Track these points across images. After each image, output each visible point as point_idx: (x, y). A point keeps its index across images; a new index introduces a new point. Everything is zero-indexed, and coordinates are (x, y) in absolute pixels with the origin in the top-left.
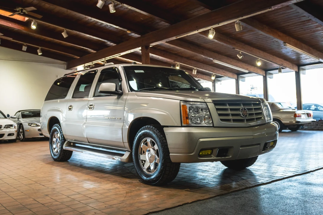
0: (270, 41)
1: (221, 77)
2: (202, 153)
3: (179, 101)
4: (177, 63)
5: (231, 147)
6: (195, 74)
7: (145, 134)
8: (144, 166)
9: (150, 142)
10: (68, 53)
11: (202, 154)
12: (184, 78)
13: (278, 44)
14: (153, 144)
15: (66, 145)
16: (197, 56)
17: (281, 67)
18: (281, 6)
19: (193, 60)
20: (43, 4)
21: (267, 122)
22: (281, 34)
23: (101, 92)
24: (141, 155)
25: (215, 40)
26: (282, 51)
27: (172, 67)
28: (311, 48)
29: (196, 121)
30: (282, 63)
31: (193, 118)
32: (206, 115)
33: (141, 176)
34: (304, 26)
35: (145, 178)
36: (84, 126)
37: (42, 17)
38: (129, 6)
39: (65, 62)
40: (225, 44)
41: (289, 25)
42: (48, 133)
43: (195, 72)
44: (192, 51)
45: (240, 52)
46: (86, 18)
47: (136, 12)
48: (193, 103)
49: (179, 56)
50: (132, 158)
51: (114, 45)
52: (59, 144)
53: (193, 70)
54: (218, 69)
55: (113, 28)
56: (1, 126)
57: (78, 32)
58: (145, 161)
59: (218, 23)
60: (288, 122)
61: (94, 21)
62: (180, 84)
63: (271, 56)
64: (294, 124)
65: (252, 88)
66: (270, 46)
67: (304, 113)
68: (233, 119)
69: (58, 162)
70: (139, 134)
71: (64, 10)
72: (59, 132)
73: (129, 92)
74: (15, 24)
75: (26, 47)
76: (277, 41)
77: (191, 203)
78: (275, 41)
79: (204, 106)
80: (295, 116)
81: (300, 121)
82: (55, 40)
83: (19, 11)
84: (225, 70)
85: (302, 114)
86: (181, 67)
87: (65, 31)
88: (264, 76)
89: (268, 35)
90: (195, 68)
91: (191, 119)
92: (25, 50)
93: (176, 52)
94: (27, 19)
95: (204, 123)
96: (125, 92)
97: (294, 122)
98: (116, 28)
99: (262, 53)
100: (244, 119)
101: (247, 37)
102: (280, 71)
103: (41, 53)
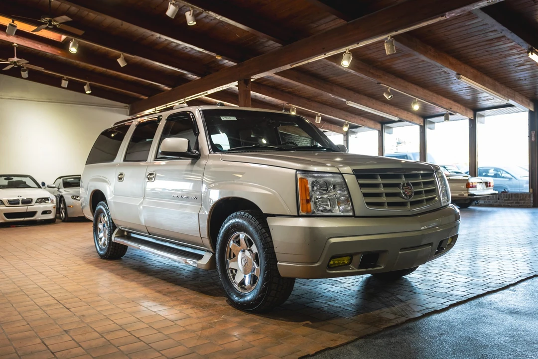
0: (435, 72)
1: (356, 127)
2: (334, 262)
3: (295, 171)
4: (292, 107)
5: (385, 251)
6: (320, 122)
7: (236, 227)
8: (234, 278)
9: (245, 240)
10: (131, 91)
11: (334, 264)
12: (302, 129)
13: (447, 77)
14: (249, 243)
15: (116, 236)
16: (322, 95)
17: (449, 112)
18: (462, 11)
19: (316, 101)
20: (87, 13)
21: (443, 205)
22: (454, 61)
23: (164, 153)
24: (230, 259)
25: (350, 70)
26: (451, 88)
27: (283, 111)
28: (497, 83)
29: (325, 206)
30: (450, 106)
31: (319, 201)
32: (341, 195)
33: (230, 294)
34: (490, 47)
35: (236, 298)
36: (141, 207)
37: (84, 34)
38: (217, 15)
39: (127, 105)
40: (365, 77)
41: (466, 46)
42: (91, 214)
43: (318, 120)
44: (315, 88)
45: (389, 90)
46: (152, 35)
47: (230, 25)
48: (320, 175)
49: (296, 95)
50: (216, 264)
51: (198, 78)
52: (107, 232)
53: (317, 117)
54: (353, 115)
55: (194, 52)
56: (32, 199)
57: (142, 59)
58: (236, 270)
59: (357, 42)
60: (457, 194)
61: (166, 40)
62: (297, 137)
63: (435, 95)
64: (465, 197)
65: (398, 143)
66: (435, 80)
67: (481, 181)
68: (387, 203)
69: (105, 261)
70: (226, 226)
71: (118, 22)
72: (106, 213)
73: (210, 153)
74: (47, 46)
75: (67, 82)
76: (445, 72)
77: (313, 355)
78: (444, 71)
79: (338, 180)
80: (468, 186)
81: (475, 193)
82: (108, 70)
83: (46, 24)
84: (364, 117)
85: (478, 183)
86: (298, 112)
87: (122, 56)
88: (421, 126)
89: (433, 62)
90: (319, 114)
91: (315, 203)
92: (66, 87)
93: (291, 90)
94: (64, 37)
95: (337, 211)
96: (203, 153)
97: (466, 195)
98: (199, 52)
99: (421, 91)
100: (407, 202)
101: (400, 65)
102: (447, 119)
103: (89, 91)
